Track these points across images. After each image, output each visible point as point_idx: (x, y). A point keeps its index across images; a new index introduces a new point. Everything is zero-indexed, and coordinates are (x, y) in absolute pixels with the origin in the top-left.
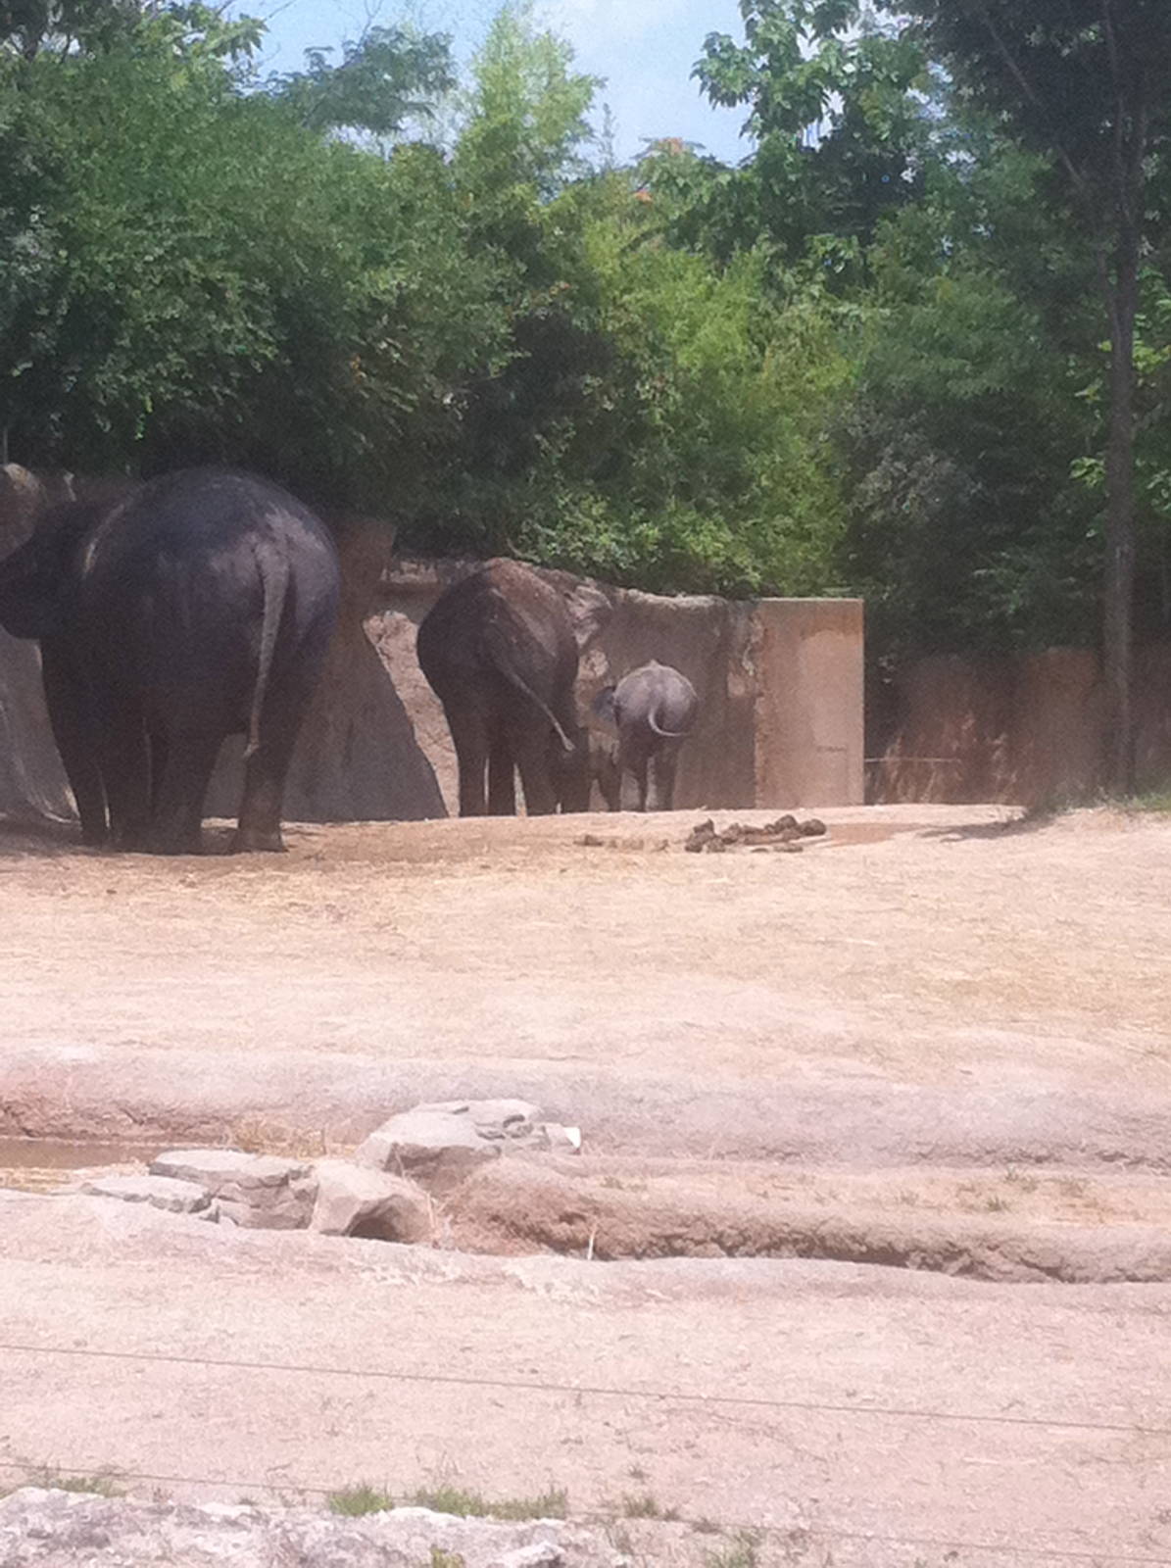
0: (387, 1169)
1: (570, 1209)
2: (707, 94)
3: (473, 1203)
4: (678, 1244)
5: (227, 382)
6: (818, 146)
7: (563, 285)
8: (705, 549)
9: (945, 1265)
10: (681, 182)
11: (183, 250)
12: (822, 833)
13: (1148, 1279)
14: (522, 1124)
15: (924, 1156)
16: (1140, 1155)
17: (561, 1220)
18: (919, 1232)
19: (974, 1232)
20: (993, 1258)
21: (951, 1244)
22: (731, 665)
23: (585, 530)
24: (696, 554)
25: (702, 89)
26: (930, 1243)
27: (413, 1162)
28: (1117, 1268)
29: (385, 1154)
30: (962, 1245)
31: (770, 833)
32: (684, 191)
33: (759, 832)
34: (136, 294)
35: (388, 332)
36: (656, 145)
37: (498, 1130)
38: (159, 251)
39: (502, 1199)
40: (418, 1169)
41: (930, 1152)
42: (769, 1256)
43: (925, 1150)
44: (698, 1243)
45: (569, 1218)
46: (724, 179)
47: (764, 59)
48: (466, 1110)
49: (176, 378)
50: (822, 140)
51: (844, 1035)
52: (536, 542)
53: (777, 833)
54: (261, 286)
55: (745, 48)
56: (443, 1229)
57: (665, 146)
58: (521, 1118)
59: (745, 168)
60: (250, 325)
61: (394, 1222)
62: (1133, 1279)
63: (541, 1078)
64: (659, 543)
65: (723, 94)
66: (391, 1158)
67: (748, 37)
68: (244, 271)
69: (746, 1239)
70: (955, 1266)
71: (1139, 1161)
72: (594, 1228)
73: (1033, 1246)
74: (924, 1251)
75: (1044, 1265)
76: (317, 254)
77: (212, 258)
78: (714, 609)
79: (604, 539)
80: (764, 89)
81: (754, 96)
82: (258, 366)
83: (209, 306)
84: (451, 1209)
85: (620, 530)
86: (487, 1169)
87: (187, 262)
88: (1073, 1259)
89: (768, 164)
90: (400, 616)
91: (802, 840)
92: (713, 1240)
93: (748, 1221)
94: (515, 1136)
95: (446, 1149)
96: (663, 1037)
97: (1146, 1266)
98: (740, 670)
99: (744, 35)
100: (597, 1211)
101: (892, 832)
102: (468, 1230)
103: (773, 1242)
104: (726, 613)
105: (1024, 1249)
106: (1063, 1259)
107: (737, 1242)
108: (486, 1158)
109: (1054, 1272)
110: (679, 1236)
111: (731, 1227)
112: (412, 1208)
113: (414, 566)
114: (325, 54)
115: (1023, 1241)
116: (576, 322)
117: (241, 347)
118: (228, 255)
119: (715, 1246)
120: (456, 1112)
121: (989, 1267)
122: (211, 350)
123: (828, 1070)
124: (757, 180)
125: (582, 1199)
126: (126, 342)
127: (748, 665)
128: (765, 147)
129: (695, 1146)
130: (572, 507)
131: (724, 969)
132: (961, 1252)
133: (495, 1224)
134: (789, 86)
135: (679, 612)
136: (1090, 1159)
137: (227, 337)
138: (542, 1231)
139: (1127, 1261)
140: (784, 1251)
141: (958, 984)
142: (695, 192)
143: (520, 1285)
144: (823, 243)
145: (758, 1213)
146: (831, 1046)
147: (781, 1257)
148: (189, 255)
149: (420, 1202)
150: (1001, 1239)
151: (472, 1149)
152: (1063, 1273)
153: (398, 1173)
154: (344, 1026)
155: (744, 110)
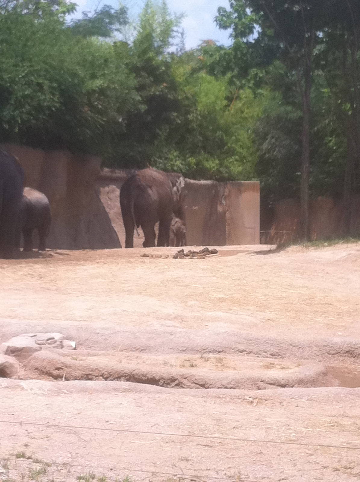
0: (5, 354)
1: (59, 366)
2: (218, 27)
3: (30, 364)
4: (90, 377)
5: (45, 114)
6: (253, 42)
7: (165, 84)
8: (210, 166)
9: (171, 384)
10: (210, 53)
11: (31, 73)
12: (216, 253)
13: (231, 388)
14: (53, 340)
15: (184, 351)
16: (251, 351)
17: (56, 369)
18: (163, 373)
19: (180, 373)
20: (185, 381)
21: (172, 377)
22: (219, 202)
23: (172, 160)
24: (207, 168)
25: (217, 25)
26: (166, 376)
27: (14, 352)
28: (222, 385)
29: (5, 350)
30: (176, 377)
31: (200, 253)
32: (211, 56)
33: (197, 253)
34: (16, 87)
35: (98, 99)
36: (205, 42)
37: (44, 342)
38: (23, 74)
39: (39, 363)
40: (16, 353)
41: (185, 350)
42: (118, 380)
43: (184, 349)
44: (96, 376)
45: (58, 369)
46: (222, 52)
47: (236, 15)
48: (35, 336)
49: (29, 113)
50: (254, 39)
51: (172, 314)
52: (156, 164)
53: (202, 253)
54: (55, 85)
55: (230, 12)
56: (22, 372)
57: (207, 42)
58: (53, 338)
59: (230, 49)
60: (51, 97)
61: (6, 370)
62: (226, 388)
63: (69, 326)
64: (195, 164)
65: (223, 26)
66: (7, 351)
67: (231, 8)
68: (51, 81)
69: (111, 375)
70: (173, 384)
71: (250, 352)
72: (65, 372)
73: (197, 377)
74: (164, 379)
75: (200, 383)
76: (75, 75)
77: (40, 76)
78: (213, 185)
79: (178, 163)
80: (236, 25)
81: (233, 26)
82: (54, 109)
83: (39, 91)
84: (25, 366)
85: (183, 160)
86: (36, 354)
87: (33, 77)
88: (209, 382)
89: (236, 47)
90: (114, 187)
91: (210, 255)
92: (101, 376)
93: (111, 370)
94: (49, 344)
95: (24, 348)
96: (115, 314)
97: (231, 384)
98: (221, 203)
99: (230, 7)
100: (66, 367)
101: (238, 253)
102: (29, 372)
103: (119, 376)
104: (217, 186)
105: (194, 379)
106: (206, 382)
107: (108, 376)
108: (36, 350)
109: (203, 386)
110: (90, 374)
111: (106, 372)
112: (12, 366)
113: (119, 171)
114: (88, 13)
115: (194, 376)
116: (169, 96)
117: (49, 104)
118: (45, 76)
119: (101, 377)
120: (32, 337)
121: (184, 384)
122: (39, 104)
123: (162, 325)
124: (233, 53)
125: (62, 363)
126: (13, 102)
127: (224, 202)
128: (235, 43)
129: (114, 347)
130: (168, 153)
131: (149, 294)
132: (176, 380)
133: (36, 370)
134: (243, 23)
135: (201, 186)
136: (235, 352)
137: (45, 100)
138: (50, 373)
139: (225, 382)
140: (122, 379)
141: (220, 299)
142: (214, 57)
143: (23, 389)
144: (253, 71)
145: (114, 368)
146: (168, 317)
147: (121, 381)
148: (33, 75)
149: (15, 364)
150: (188, 375)
151: (32, 348)
152: (206, 386)
153: (9, 355)
154: (17, 310)
155: (230, 31)
